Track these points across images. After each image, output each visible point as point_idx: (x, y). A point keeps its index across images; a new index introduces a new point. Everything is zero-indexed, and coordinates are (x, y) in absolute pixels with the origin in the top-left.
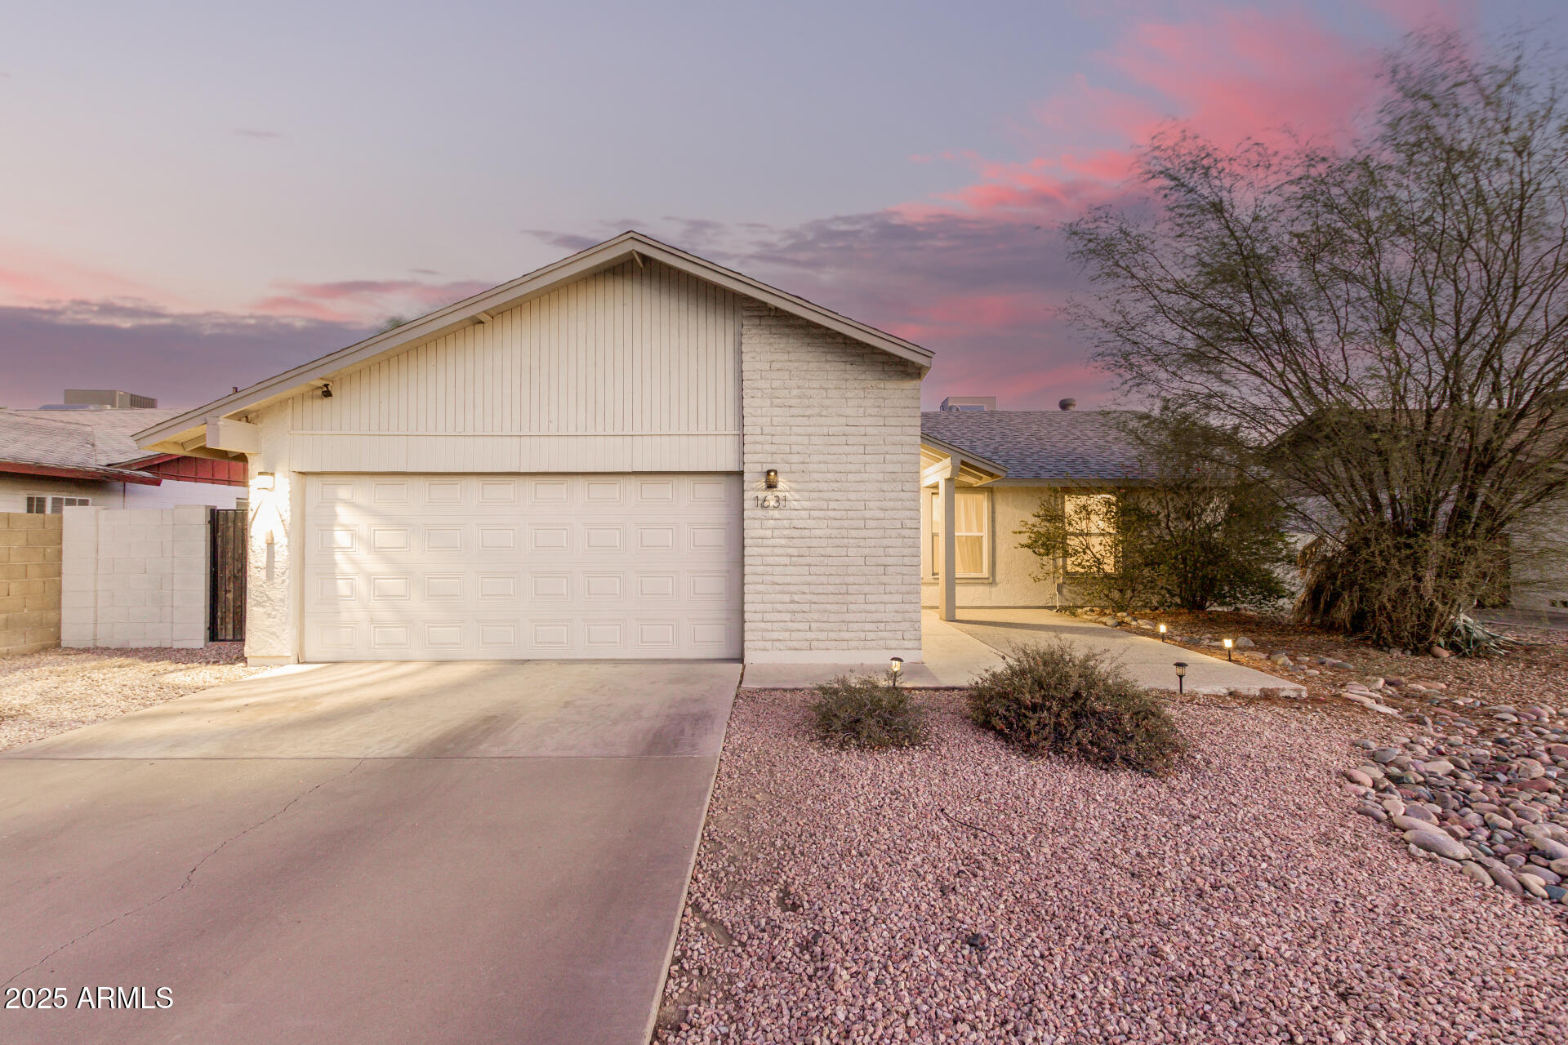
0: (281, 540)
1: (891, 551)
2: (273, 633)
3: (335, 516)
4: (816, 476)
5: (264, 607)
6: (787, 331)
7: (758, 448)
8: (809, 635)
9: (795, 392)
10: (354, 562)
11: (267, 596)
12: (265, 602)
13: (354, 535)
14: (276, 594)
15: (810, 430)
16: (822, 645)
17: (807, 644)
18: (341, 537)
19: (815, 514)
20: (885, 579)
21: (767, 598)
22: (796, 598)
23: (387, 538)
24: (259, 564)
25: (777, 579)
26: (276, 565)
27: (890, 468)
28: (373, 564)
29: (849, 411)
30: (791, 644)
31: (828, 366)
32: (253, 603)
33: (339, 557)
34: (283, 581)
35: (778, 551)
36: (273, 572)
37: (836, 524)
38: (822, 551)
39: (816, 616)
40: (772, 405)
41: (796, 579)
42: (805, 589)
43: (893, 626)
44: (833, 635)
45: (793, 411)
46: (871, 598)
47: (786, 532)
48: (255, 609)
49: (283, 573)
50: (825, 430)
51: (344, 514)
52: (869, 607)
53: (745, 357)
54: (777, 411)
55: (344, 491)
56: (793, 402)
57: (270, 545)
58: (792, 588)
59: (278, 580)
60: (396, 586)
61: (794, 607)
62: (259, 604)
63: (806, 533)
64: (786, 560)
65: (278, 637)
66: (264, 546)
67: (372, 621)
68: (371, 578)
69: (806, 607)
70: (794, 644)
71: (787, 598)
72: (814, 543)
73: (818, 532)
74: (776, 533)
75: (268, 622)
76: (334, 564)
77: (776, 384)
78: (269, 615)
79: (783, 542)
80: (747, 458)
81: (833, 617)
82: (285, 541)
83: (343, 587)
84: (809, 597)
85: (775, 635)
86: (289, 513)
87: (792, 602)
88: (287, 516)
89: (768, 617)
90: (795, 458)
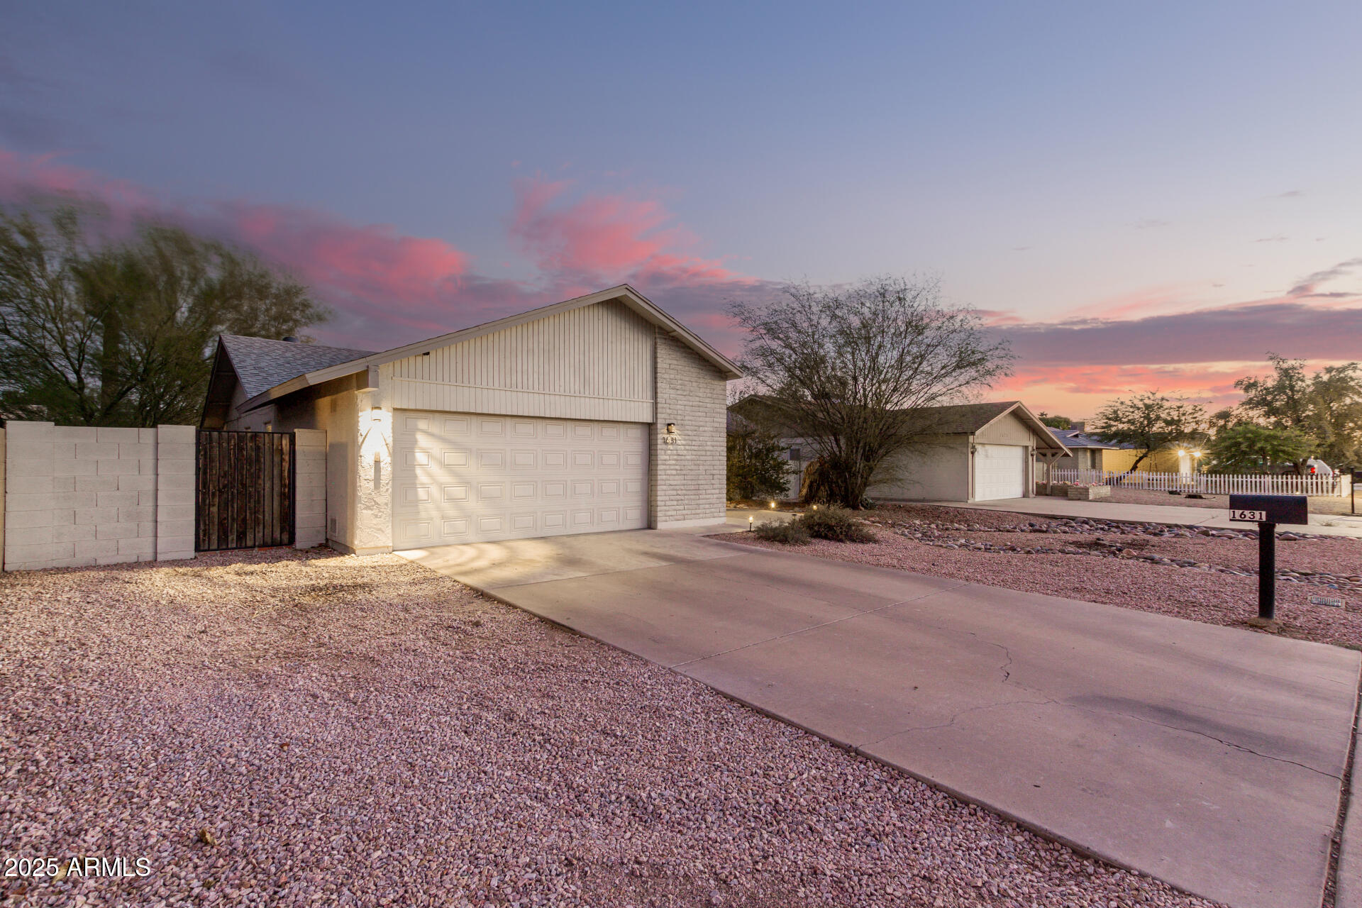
0: (386, 460)
1: (715, 467)
2: (380, 529)
3: (416, 441)
4: (687, 427)
5: (372, 510)
6: (677, 349)
7: (664, 411)
8: (685, 512)
9: (680, 382)
10: (430, 475)
11: (375, 501)
12: (373, 506)
13: (430, 455)
14: (381, 500)
15: (685, 403)
16: (689, 517)
17: (682, 517)
18: (420, 457)
19: (687, 447)
20: (713, 482)
21: (668, 493)
22: (679, 492)
23: (453, 457)
24: (367, 477)
25: (672, 482)
26: (382, 477)
27: (716, 425)
28: (444, 477)
29: (700, 395)
30: (676, 517)
31: (692, 370)
32: (363, 507)
33: (419, 471)
34: (387, 490)
35: (672, 467)
36: (380, 483)
37: (694, 453)
38: (689, 468)
39: (686, 502)
40: (670, 388)
41: (679, 482)
42: (682, 487)
43: (716, 506)
44: (693, 512)
45: (679, 392)
46: (709, 492)
47: (675, 457)
48: (364, 511)
49: (387, 484)
50: (691, 403)
51: (422, 440)
52: (707, 496)
53: (659, 360)
54: (672, 391)
55: (422, 424)
56: (679, 387)
57: (377, 463)
58: (678, 487)
59: (383, 489)
60: (459, 492)
61: (678, 497)
62: (368, 508)
63: (683, 457)
64: (674, 472)
65: (383, 532)
66: (372, 463)
67: (443, 517)
68: (442, 487)
69: (682, 497)
70: (678, 517)
71: (675, 493)
72: (686, 463)
73: (688, 457)
74: (671, 457)
75: (375, 521)
76: (415, 477)
77: (672, 376)
78: (376, 516)
79: (674, 462)
80: (659, 415)
81: (693, 502)
82: (389, 460)
83: (422, 493)
84: (684, 492)
85: (670, 513)
86: (391, 439)
87: (678, 495)
88: (390, 441)
89: (668, 503)
90: (679, 417)
